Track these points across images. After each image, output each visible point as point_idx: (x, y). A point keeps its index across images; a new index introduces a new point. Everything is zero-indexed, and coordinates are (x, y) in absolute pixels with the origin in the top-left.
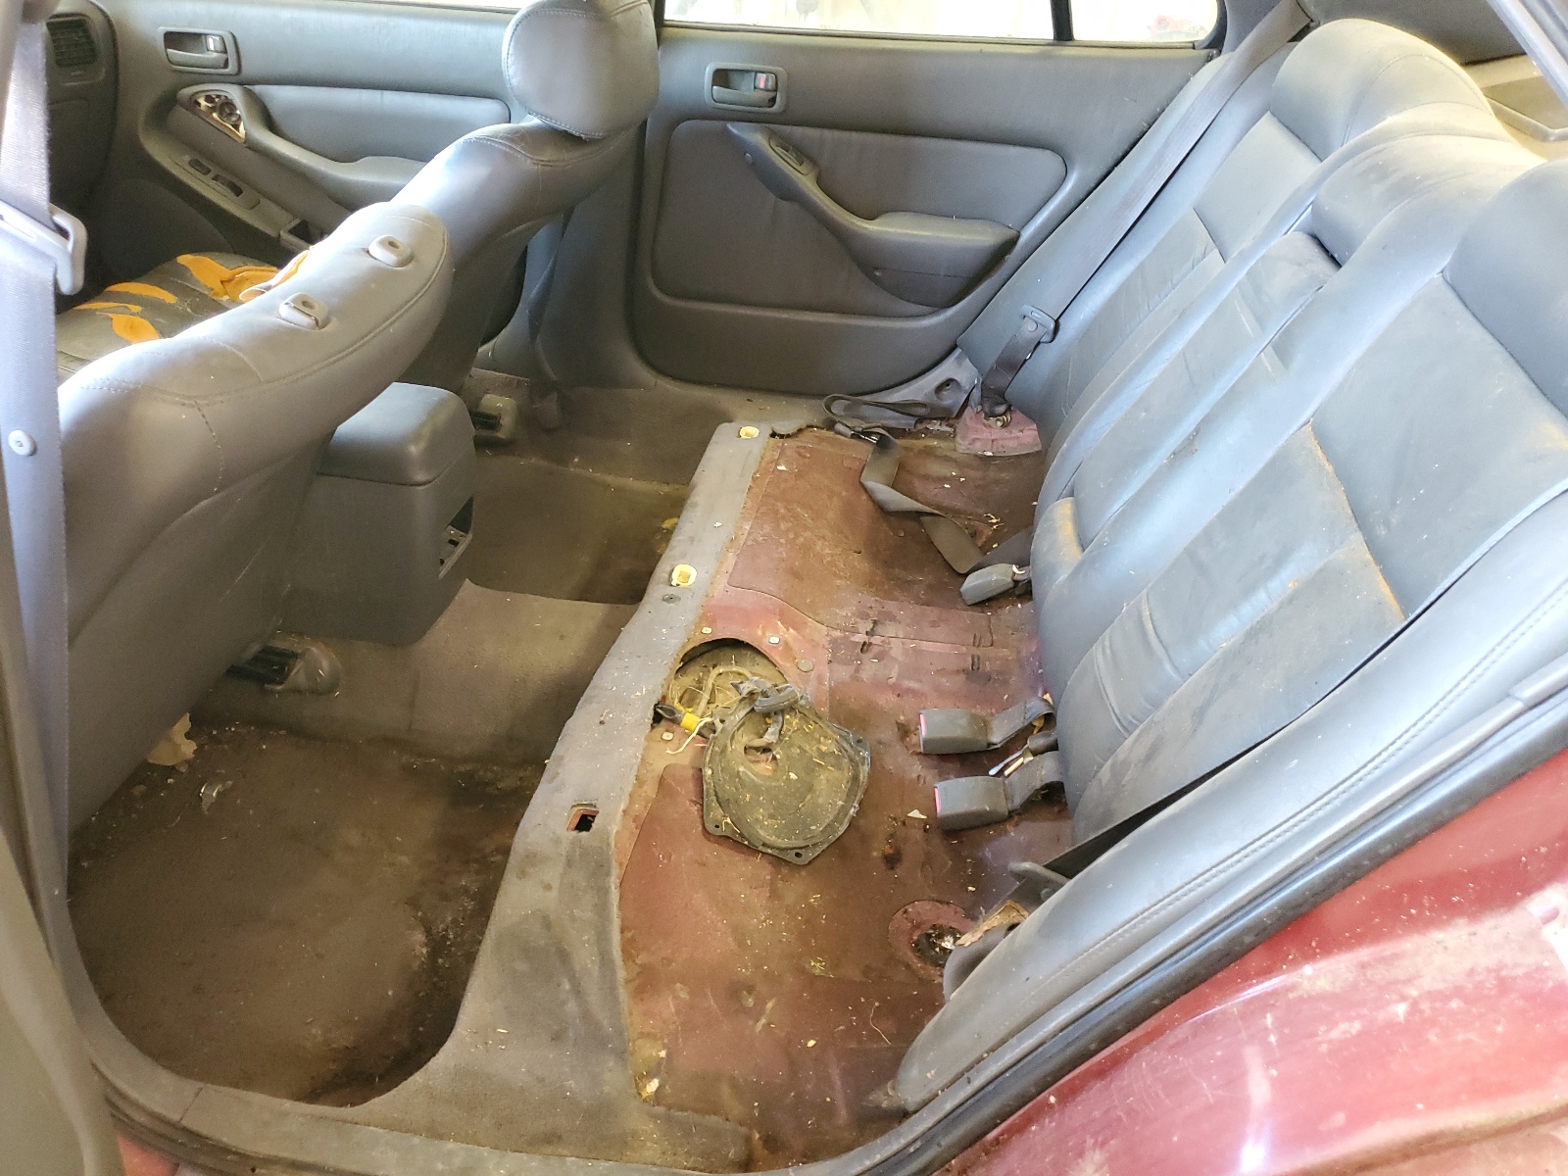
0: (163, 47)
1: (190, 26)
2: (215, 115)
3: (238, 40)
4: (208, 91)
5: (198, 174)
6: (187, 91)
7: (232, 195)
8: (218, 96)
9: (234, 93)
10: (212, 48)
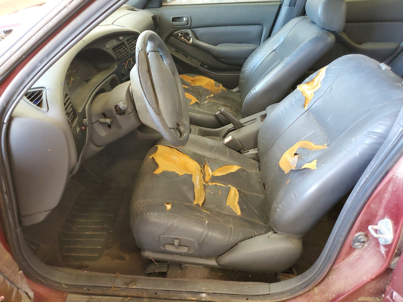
0: (172, 21)
1: (179, 15)
2: (182, 38)
3: (191, 18)
4: (181, 32)
5: (178, 53)
6: (176, 32)
7: (186, 58)
8: (184, 33)
9: (189, 31)
10: (185, 20)
